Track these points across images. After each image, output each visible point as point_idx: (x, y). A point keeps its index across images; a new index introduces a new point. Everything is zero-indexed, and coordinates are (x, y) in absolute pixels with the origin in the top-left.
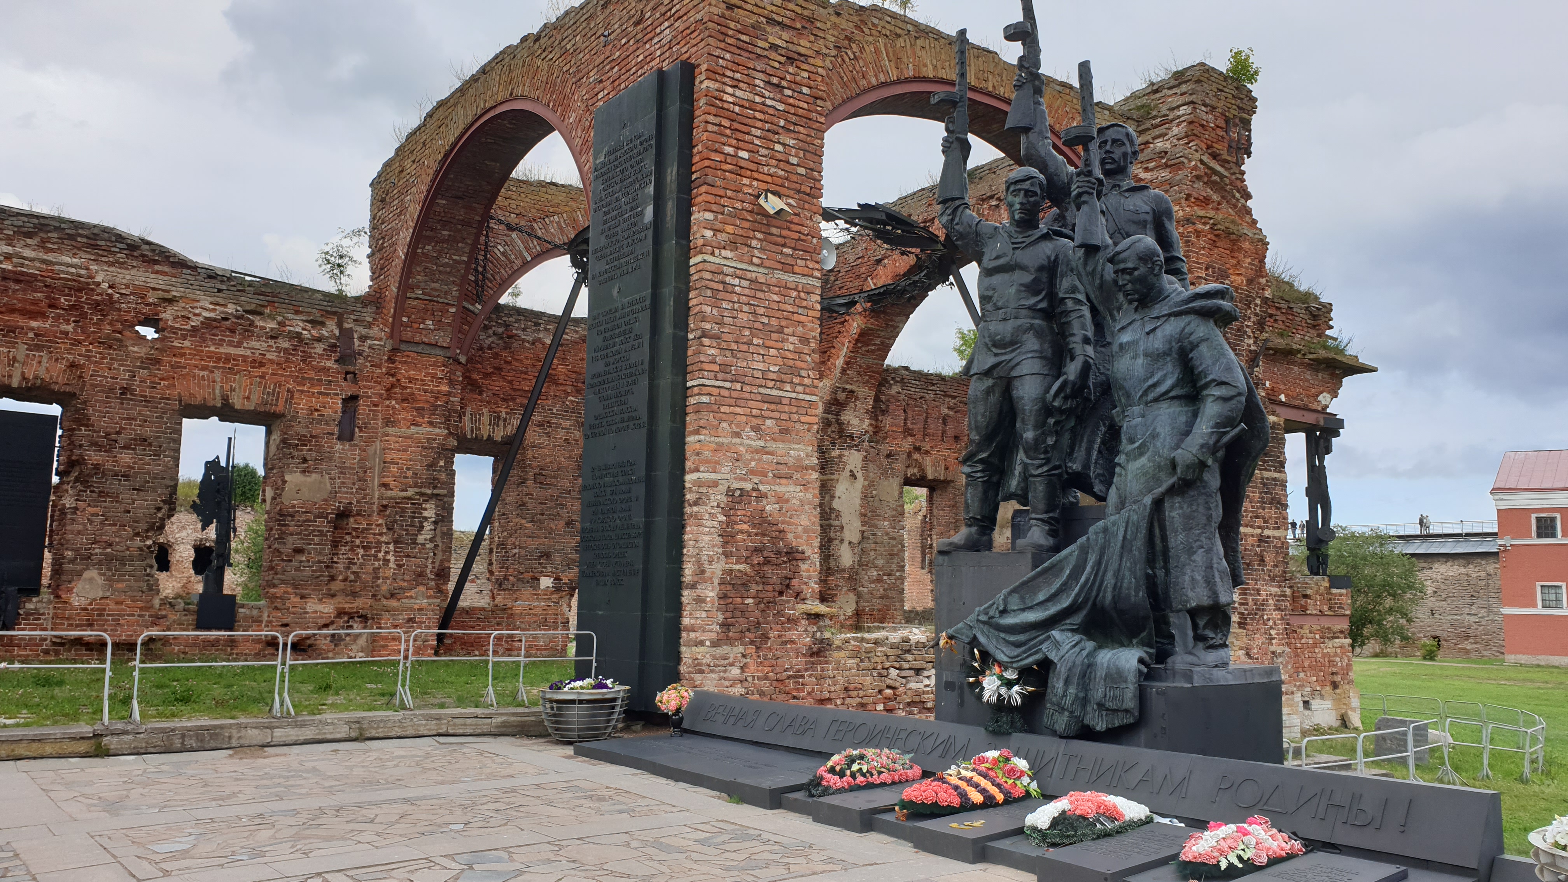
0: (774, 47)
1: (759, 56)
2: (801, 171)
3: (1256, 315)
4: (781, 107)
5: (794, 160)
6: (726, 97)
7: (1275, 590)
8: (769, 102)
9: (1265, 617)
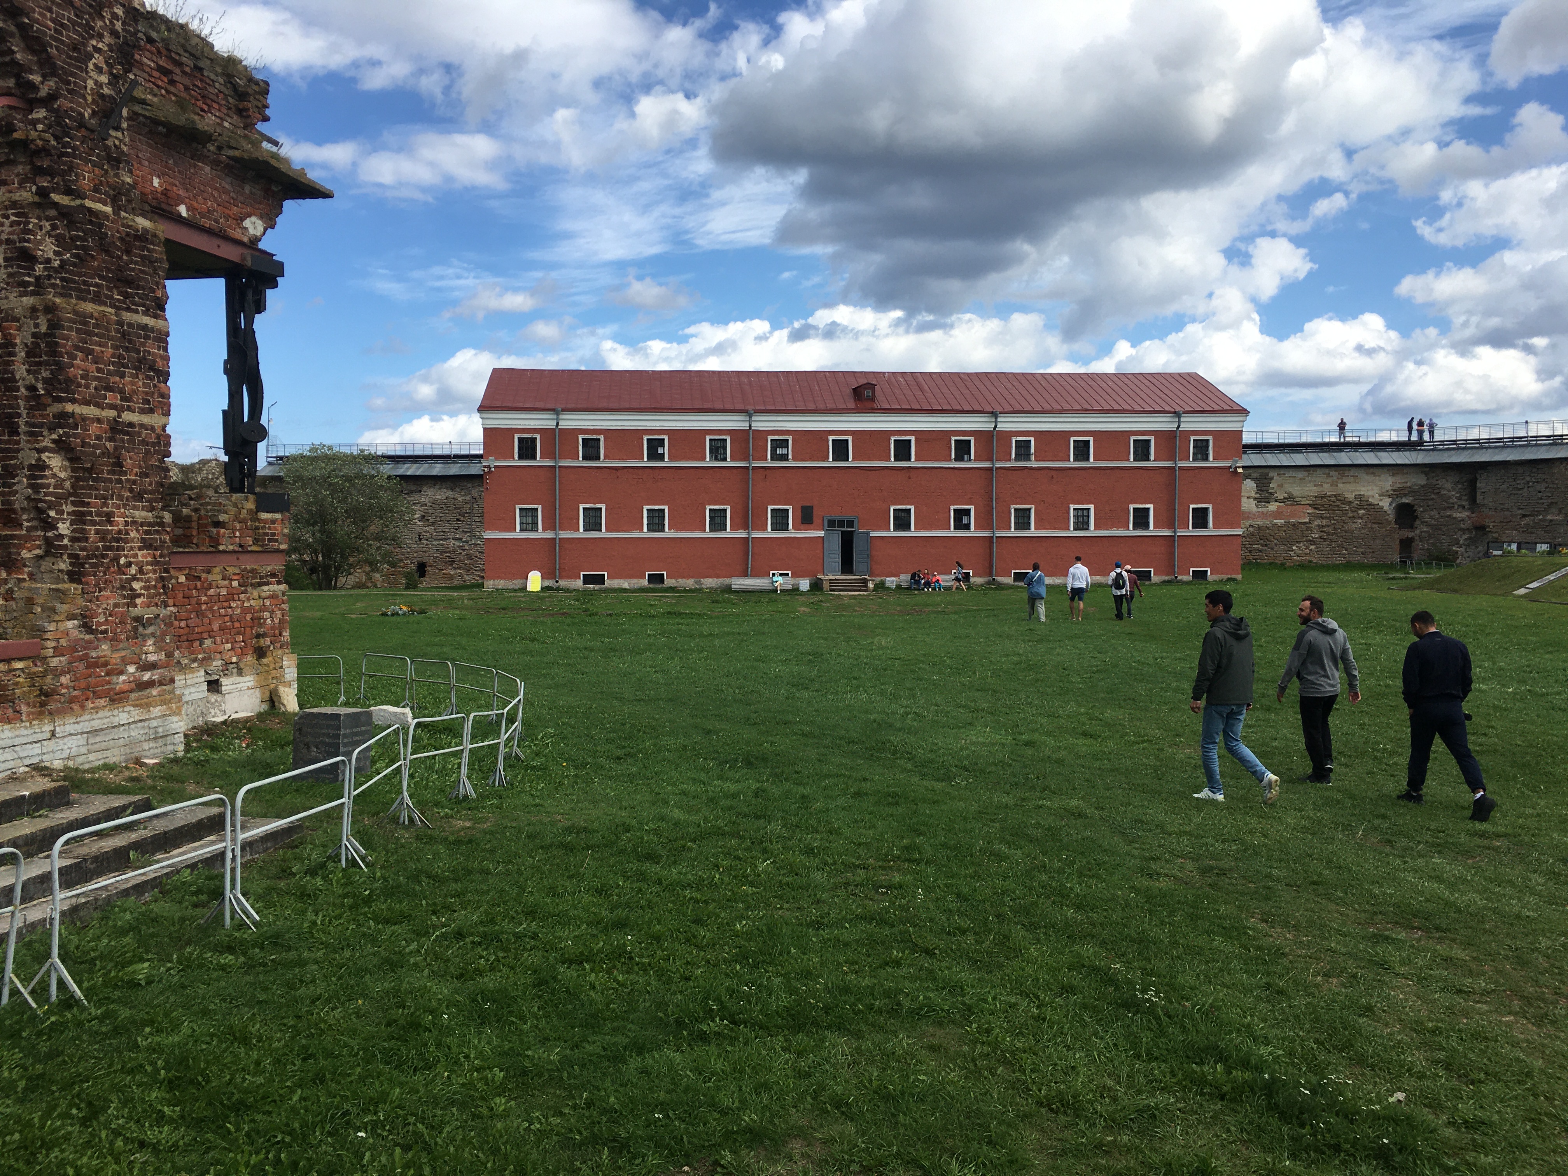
3: (114, 33)
7: (140, 515)
9: (122, 561)
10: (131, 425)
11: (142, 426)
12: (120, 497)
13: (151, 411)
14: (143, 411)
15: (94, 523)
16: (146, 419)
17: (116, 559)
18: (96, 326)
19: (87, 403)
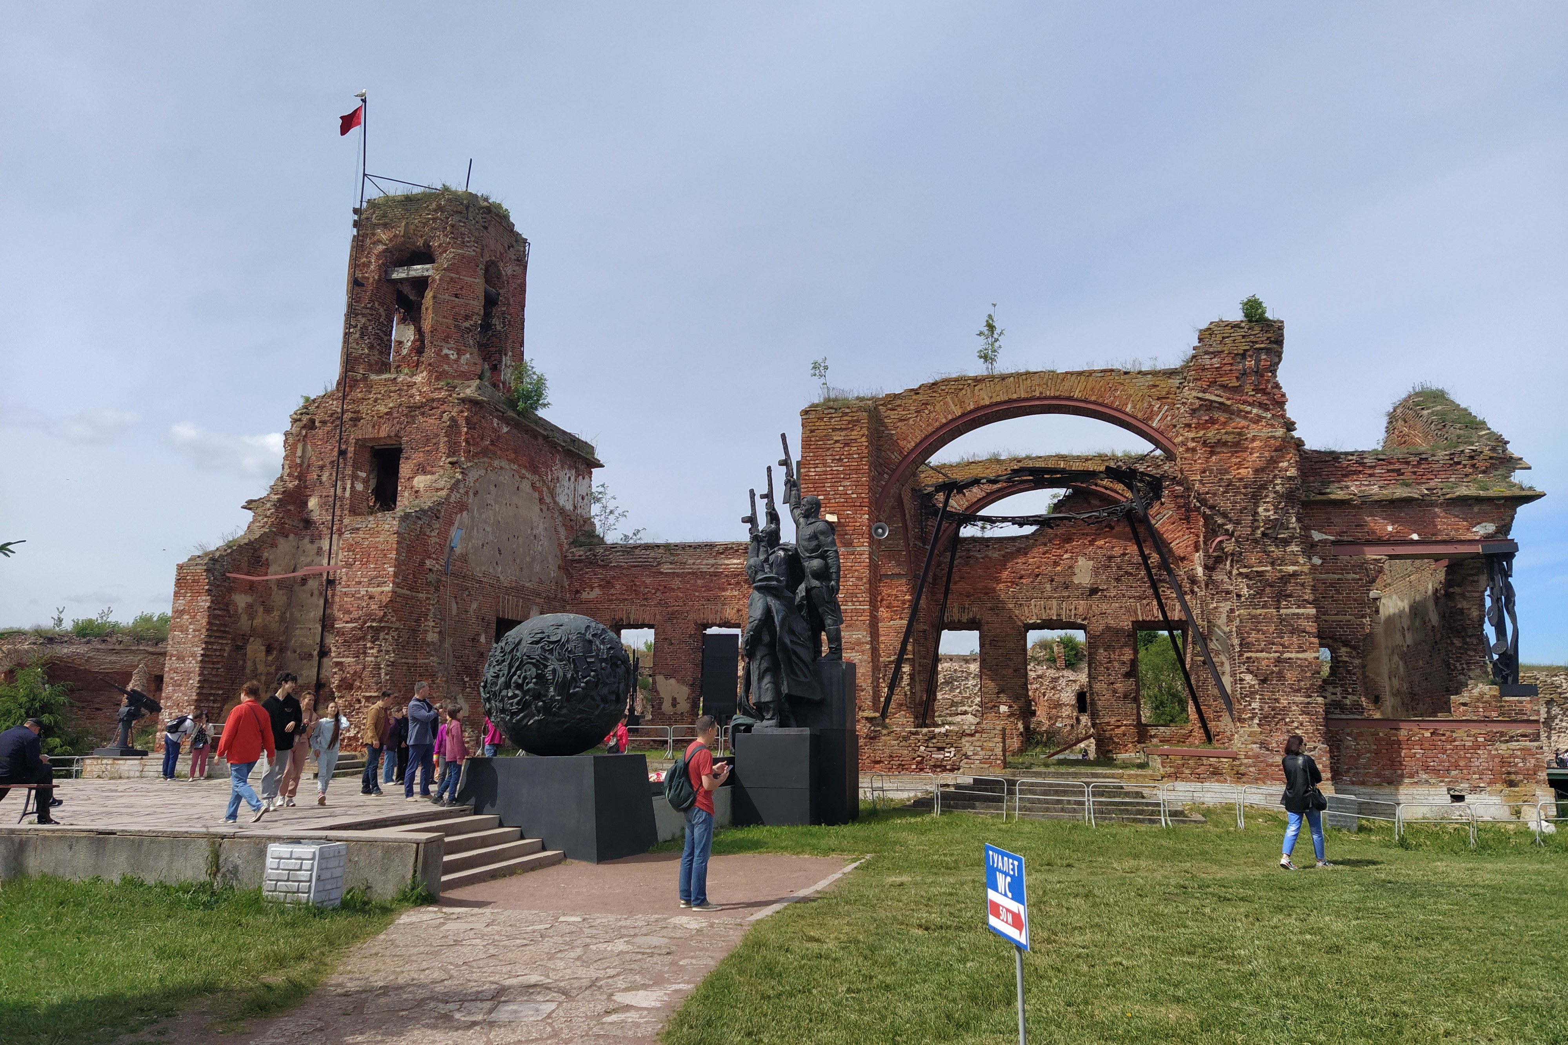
0: (837, 441)
1: (829, 449)
2: (855, 496)
4: (841, 469)
5: (850, 492)
6: (811, 474)
8: (834, 469)
9: (1287, 720)
10: (1289, 659)
11: (1297, 659)
12: (1283, 691)
13: (1304, 651)
14: (1298, 652)
15: (1268, 703)
16: (1300, 655)
17: (1283, 719)
18: (1263, 619)
19: (1262, 651)
